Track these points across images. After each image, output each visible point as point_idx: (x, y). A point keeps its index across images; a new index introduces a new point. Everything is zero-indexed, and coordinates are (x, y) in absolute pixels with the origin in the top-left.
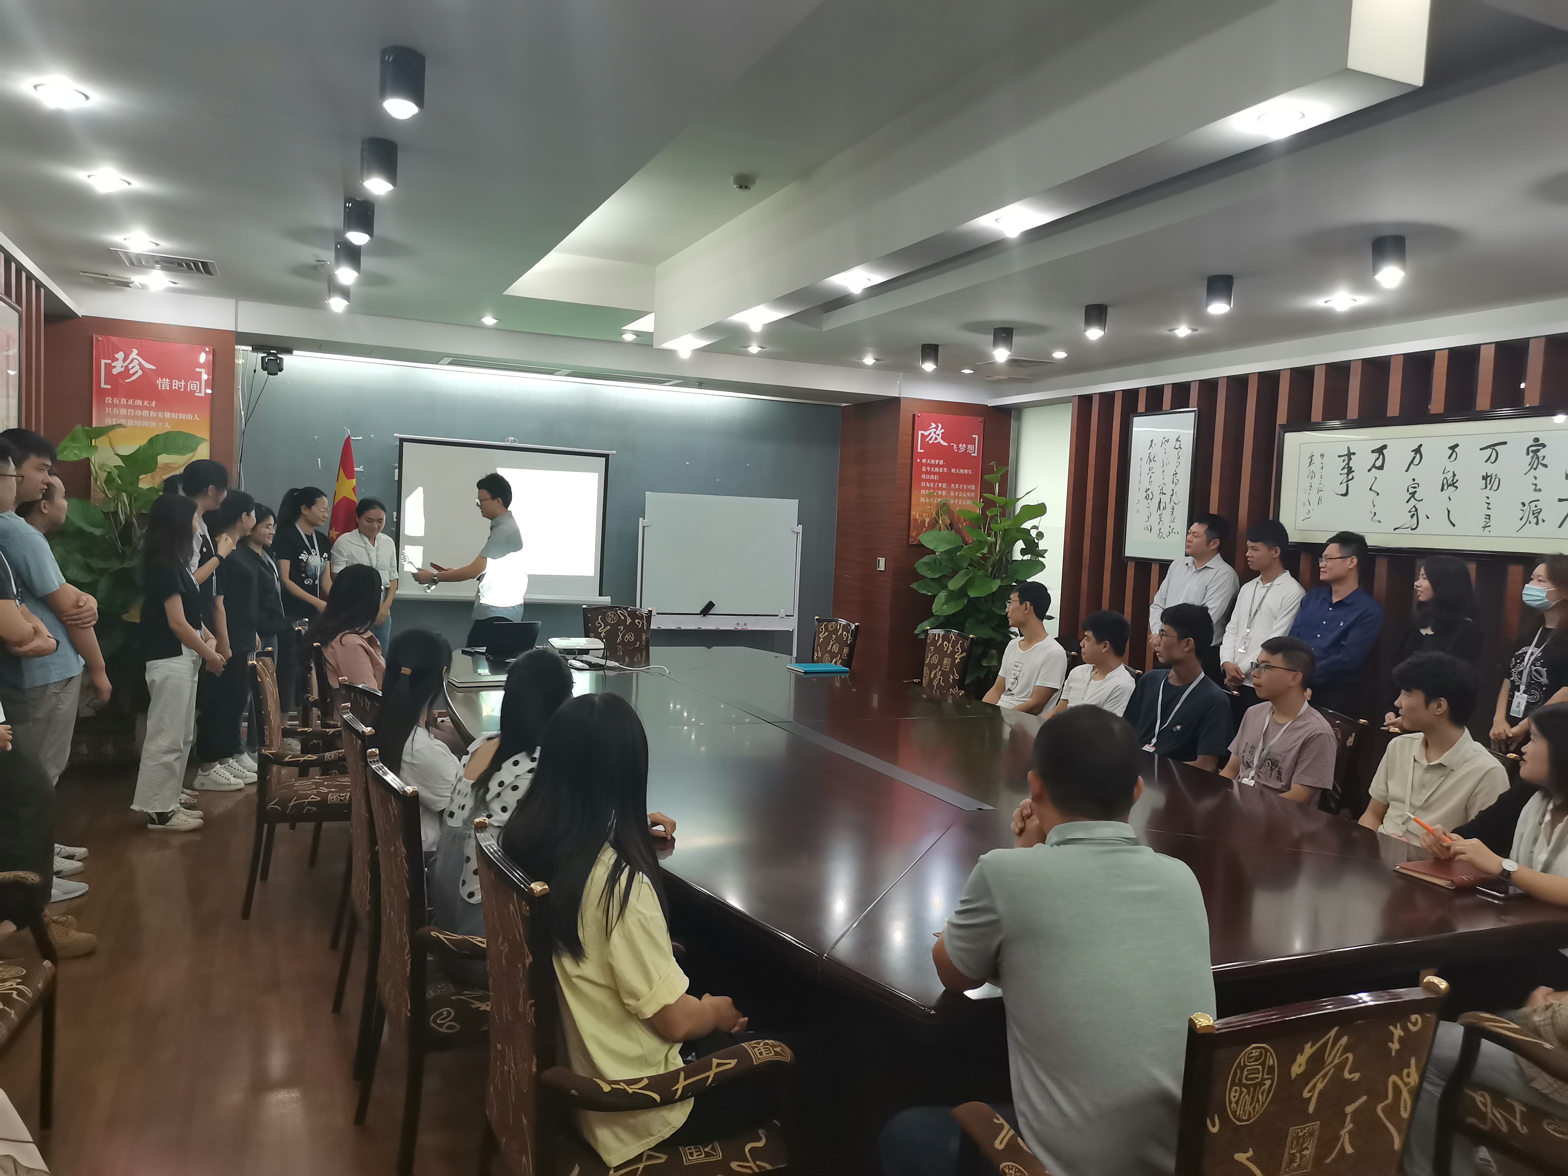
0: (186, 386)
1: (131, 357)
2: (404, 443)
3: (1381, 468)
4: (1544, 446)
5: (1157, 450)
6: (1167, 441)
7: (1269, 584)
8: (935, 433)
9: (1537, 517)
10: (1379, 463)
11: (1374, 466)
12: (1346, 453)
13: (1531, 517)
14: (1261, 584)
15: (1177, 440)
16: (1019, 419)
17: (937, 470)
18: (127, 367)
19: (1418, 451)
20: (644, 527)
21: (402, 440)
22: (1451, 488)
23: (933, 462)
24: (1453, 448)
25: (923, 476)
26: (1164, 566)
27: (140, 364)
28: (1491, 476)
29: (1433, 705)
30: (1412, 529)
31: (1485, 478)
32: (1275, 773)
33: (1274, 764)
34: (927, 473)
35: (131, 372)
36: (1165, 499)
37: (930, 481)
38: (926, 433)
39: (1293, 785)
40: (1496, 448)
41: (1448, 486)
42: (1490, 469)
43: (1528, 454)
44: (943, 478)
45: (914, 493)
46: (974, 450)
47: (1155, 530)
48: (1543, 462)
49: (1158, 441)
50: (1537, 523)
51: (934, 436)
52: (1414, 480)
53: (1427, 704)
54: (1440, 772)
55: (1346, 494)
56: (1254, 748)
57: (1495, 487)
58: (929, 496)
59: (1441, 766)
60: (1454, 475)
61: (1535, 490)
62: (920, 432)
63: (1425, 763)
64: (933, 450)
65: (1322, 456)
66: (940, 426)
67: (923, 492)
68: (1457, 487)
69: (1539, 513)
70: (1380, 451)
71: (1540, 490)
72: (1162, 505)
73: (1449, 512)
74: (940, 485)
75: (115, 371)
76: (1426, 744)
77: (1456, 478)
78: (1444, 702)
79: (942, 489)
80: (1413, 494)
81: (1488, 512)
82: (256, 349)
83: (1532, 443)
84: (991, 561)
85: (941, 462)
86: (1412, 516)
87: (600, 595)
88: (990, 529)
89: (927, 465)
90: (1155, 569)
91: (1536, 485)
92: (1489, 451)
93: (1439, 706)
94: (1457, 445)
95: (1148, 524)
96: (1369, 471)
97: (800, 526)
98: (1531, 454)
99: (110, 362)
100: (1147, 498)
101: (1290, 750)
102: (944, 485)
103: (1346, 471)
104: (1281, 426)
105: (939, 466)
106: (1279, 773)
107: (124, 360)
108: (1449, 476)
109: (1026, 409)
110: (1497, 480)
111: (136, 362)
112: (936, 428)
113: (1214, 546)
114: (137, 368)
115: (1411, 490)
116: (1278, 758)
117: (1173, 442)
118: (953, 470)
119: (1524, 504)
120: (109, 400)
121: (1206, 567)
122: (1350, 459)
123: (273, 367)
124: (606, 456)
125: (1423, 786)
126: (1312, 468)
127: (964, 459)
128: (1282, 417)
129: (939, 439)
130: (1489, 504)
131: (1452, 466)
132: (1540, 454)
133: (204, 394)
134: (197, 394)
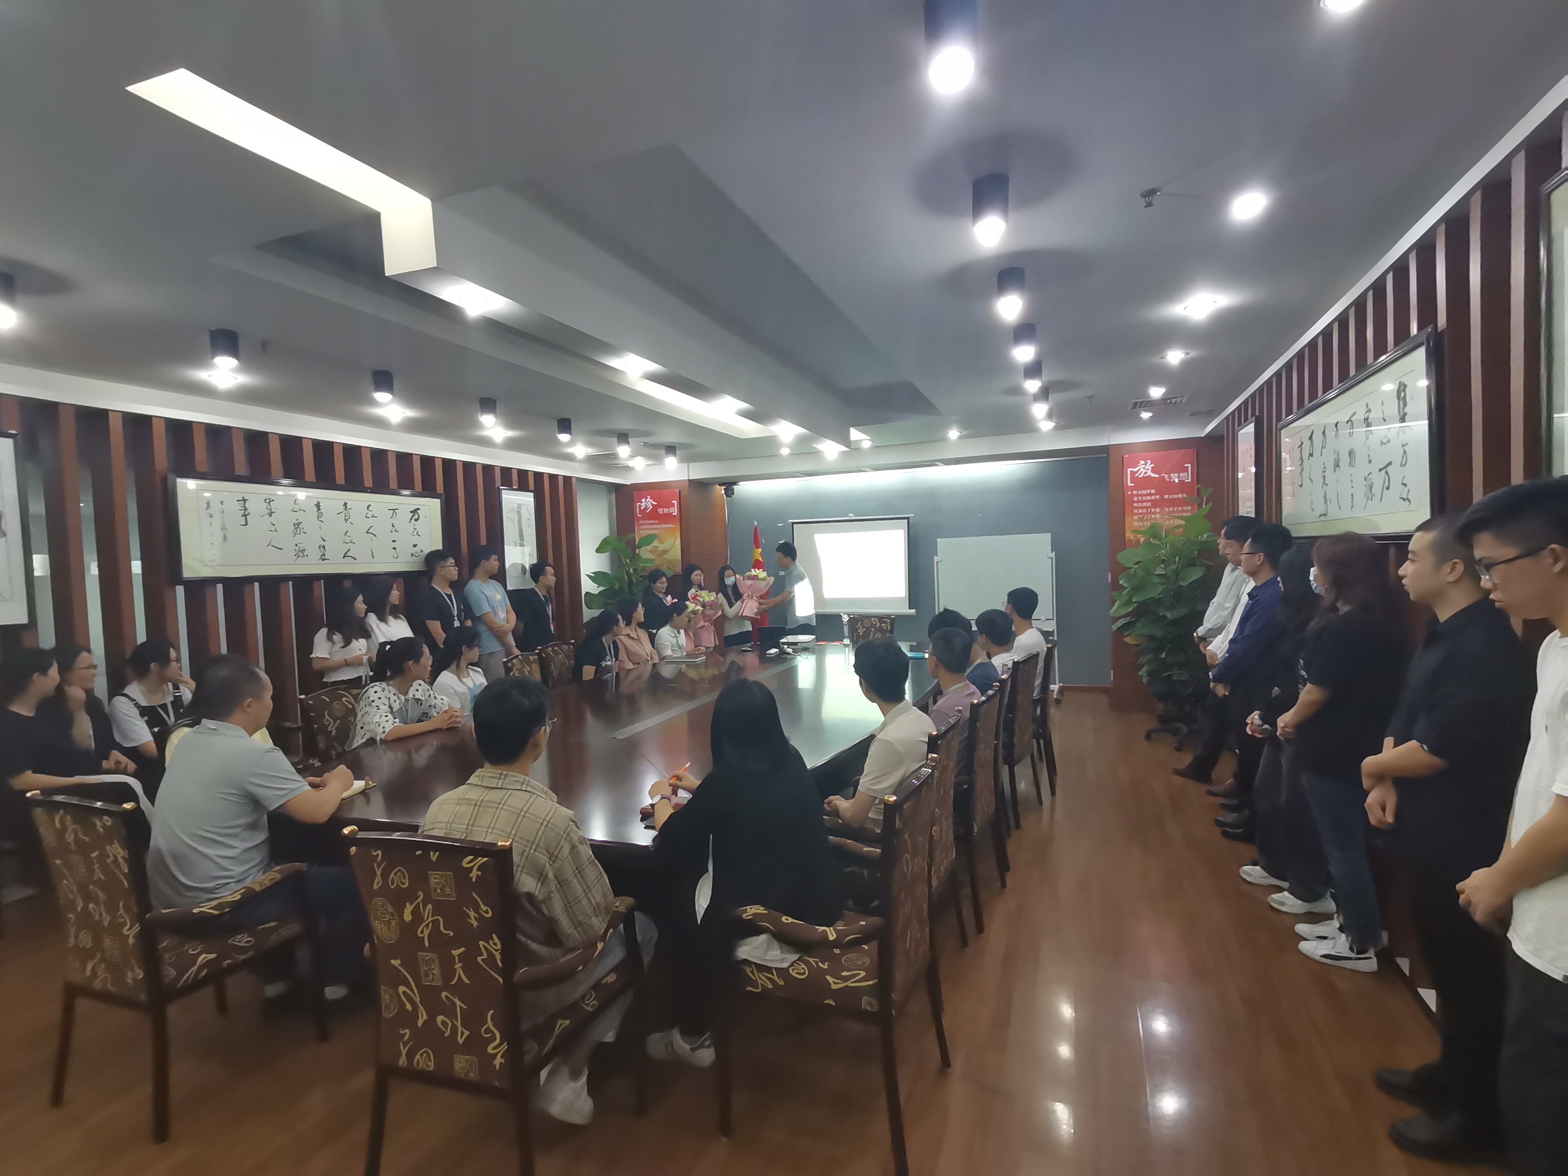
0: (669, 511)
1: (648, 500)
2: (795, 525)
8: (1144, 469)
17: (1148, 498)
18: (646, 505)
20: (937, 563)
21: (793, 523)
23: (1144, 492)
25: (1135, 505)
27: (651, 503)
34: (1138, 502)
35: (648, 507)
37: (1142, 508)
38: (1135, 470)
44: (1155, 503)
45: (1127, 519)
46: (1187, 477)
51: (1144, 471)
58: (1140, 519)
62: (1129, 470)
64: (1143, 483)
66: (1149, 462)
67: (1136, 517)
74: (1153, 510)
75: (642, 508)
79: (1155, 513)
85: (1153, 491)
87: (910, 609)
89: (1138, 495)
97: (1054, 553)
99: (639, 504)
102: (1158, 510)
105: (1150, 494)
107: (645, 502)
112: (1146, 464)
114: (650, 505)
118: (1166, 497)
120: (641, 522)
123: (729, 492)
124: (908, 518)
127: (1171, 487)
129: (1149, 473)
133: (676, 514)
134: (674, 514)
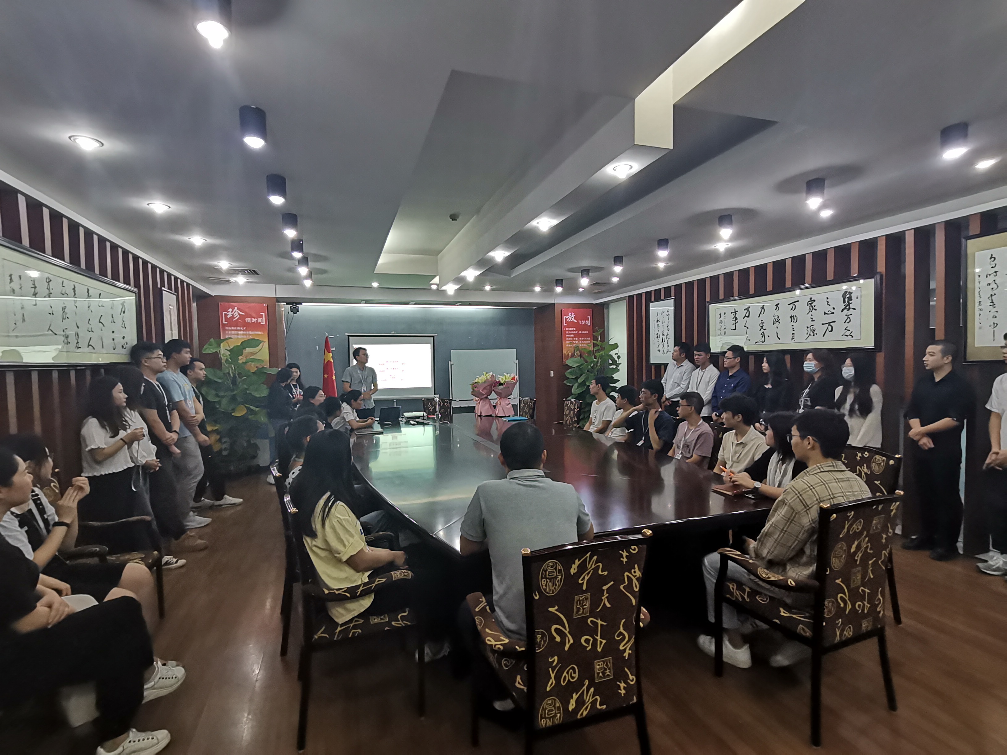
0: (257, 321)
1: (234, 311)
2: (350, 337)
3: (748, 317)
4: (814, 301)
5: (660, 317)
6: (664, 312)
7: (704, 370)
8: (571, 317)
9: (814, 333)
10: (747, 315)
11: (745, 316)
12: (734, 311)
13: (811, 332)
14: (700, 371)
15: (668, 312)
16: (608, 308)
17: (573, 332)
18: (233, 315)
19: (763, 308)
20: (451, 365)
21: (349, 336)
22: (778, 323)
23: (571, 329)
24: (777, 305)
25: (567, 336)
26: (666, 365)
27: (238, 313)
28: (793, 316)
29: (736, 417)
30: (763, 342)
31: (791, 317)
32: (688, 450)
33: (688, 446)
34: (568, 334)
35: (235, 316)
36: (665, 337)
37: (570, 337)
38: (567, 317)
39: (694, 455)
40: (795, 303)
41: (776, 322)
42: (793, 313)
43: (808, 305)
44: (575, 335)
45: (563, 343)
46: (588, 323)
47: (662, 351)
48: (815, 308)
49: (660, 313)
50: (814, 335)
51: (571, 318)
52: (762, 321)
53: (733, 417)
54: (742, 446)
55: (735, 329)
56: (681, 440)
57: (795, 321)
58: (570, 344)
59: (742, 443)
60: (778, 317)
61: (812, 321)
62: (564, 317)
63: (736, 442)
64: (570, 324)
65: (725, 313)
66: (573, 314)
67: (567, 342)
68: (780, 322)
69: (814, 331)
70: (747, 309)
71: (814, 321)
72: (664, 340)
73: (777, 333)
74: (575, 339)
75: (228, 317)
76: (736, 434)
77: (779, 318)
78: (740, 416)
79: (575, 340)
80: (762, 327)
81: (793, 332)
82: (288, 304)
83: (809, 300)
84: (596, 369)
85: (575, 329)
86: (762, 337)
87: (435, 394)
88: (595, 356)
89: (568, 331)
90: (663, 367)
91: (812, 318)
92: (792, 305)
93: (739, 418)
94: (778, 304)
95: (658, 349)
96: (744, 318)
97: (518, 360)
98: (809, 305)
99: (226, 313)
100: (657, 337)
101: (693, 440)
102: (577, 339)
103: (734, 319)
104: (708, 302)
105: (574, 331)
106: (690, 450)
107: (232, 312)
108: (776, 317)
109: (612, 304)
110: (796, 318)
111: (236, 312)
112: (572, 315)
113: (683, 356)
114: (237, 314)
115: (761, 325)
116: (688, 444)
117: (666, 312)
118: (580, 332)
119: (808, 327)
120: (227, 328)
121: (682, 366)
122: (736, 314)
123: (295, 310)
124: (433, 337)
125: (736, 452)
126: (721, 319)
127: (584, 327)
128: (708, 299)
129: (573, 319)
130: (793, 328)
131: (777, 313)
132: (813, 305)
133: (264, 323)
134: (262, 323)
